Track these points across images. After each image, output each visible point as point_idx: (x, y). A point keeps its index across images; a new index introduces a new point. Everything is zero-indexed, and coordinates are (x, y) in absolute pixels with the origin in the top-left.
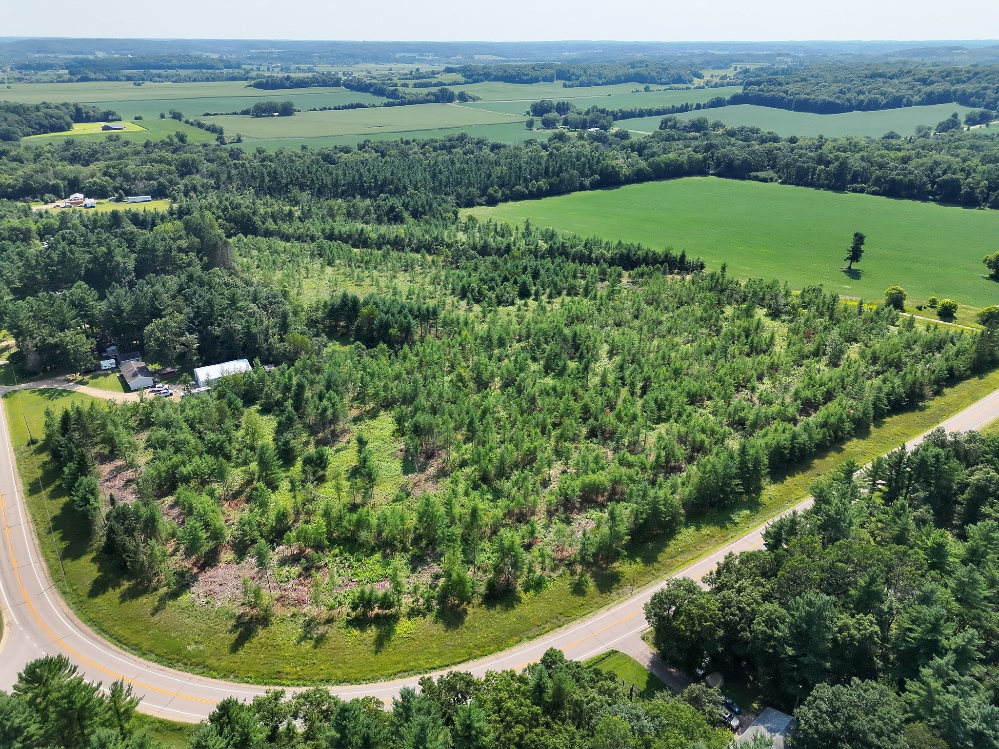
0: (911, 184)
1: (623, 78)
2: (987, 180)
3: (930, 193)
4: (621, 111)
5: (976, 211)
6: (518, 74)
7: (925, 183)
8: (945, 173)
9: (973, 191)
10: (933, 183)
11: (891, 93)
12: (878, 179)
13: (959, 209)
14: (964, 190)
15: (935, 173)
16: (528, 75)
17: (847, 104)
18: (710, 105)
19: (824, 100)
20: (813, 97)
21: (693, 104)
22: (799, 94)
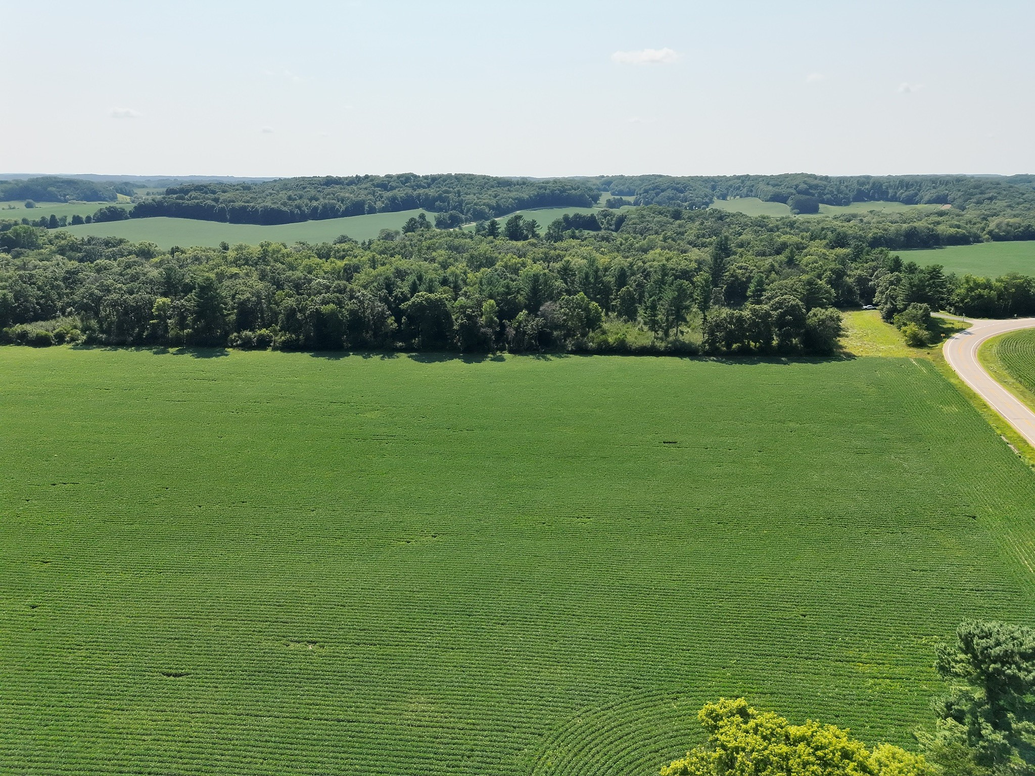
0: (357, 322)
2: (491, 297)
3: (397, 335)
5: (487, 366)
7: (382, 317)
8: (414, 289)
9: (475, 323)
10: (398, 314)
11: (348, 198)
12: (291, 313)
13: (456, 366)
14: (458, 320)
15: (397, 292)
17: (296, 211)
18: (98, 218)
19: (265, 208)
20: (252, 204)
21: (66, 217)
22: (234, 202)
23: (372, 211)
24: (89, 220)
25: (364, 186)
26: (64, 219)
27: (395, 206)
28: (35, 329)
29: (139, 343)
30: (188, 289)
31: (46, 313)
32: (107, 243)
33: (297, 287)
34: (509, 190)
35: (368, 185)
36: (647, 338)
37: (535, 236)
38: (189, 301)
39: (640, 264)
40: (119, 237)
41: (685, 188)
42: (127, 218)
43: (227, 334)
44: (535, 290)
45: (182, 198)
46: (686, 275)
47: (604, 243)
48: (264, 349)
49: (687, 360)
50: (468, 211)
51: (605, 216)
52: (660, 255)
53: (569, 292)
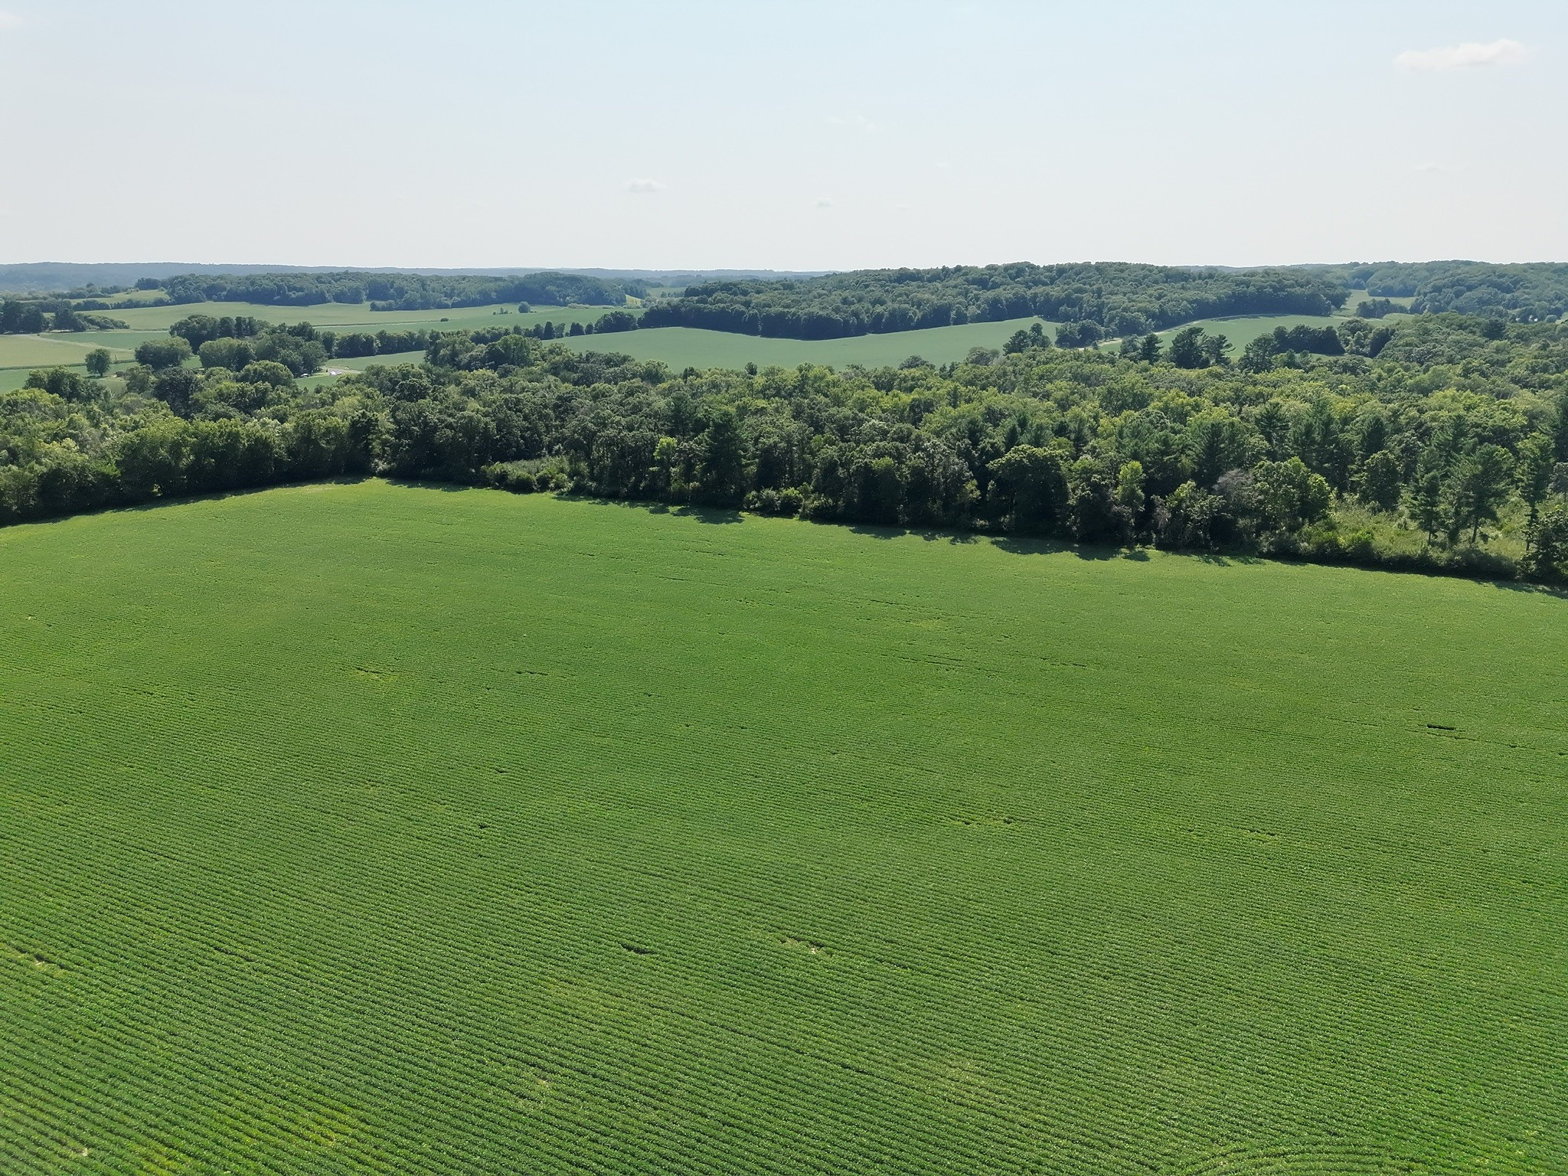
0: (921, 485)
1: (494, 295)
2: (1135, 456)
3: (978, 508)
4: (382, 336)
5: (1118, 566)
6: (280, 288)
7: (958, 480)
8: (1012, 440)
9: (1105, 497)
10: (982, 476)
11: (928, 300)
12: (831, 467)
13: (1066, 562)
14: (1076, 493)
15: (985, 443)
16: (301, 289)
17: (853, 320)
18: (601, 328)
19: (810, 315)
20: (793, 310)
21: (564, 325)
22: (769, 306)
23: (961, 320)
24: (590, 330)
25: (952, 283)
26: (561, 327)
27: (996, 312)
28: (517, 469)
29: (635, 497)
30: (700, 426)
31: (530, 450)
32: (609, 362)
33: (843, 430)
34: (1183, 288)
35: (960, 280)
36: (1415, 542)
37: (1221, 360)
38: (699, 444)
39: (1414, 413)
40: (622, 353)
41: (1516, 283)
42: (635, 328)
43: (743, 492)
44: (1212, 449)
45: (705, 302)
46: (1503, 436)
47: (1346, 377)
48: (790, 516)
49: (1489, 588)
50: (1112, 320)
51: (1353, 331)
52: (1454, 399)
53: (1272, 456)
